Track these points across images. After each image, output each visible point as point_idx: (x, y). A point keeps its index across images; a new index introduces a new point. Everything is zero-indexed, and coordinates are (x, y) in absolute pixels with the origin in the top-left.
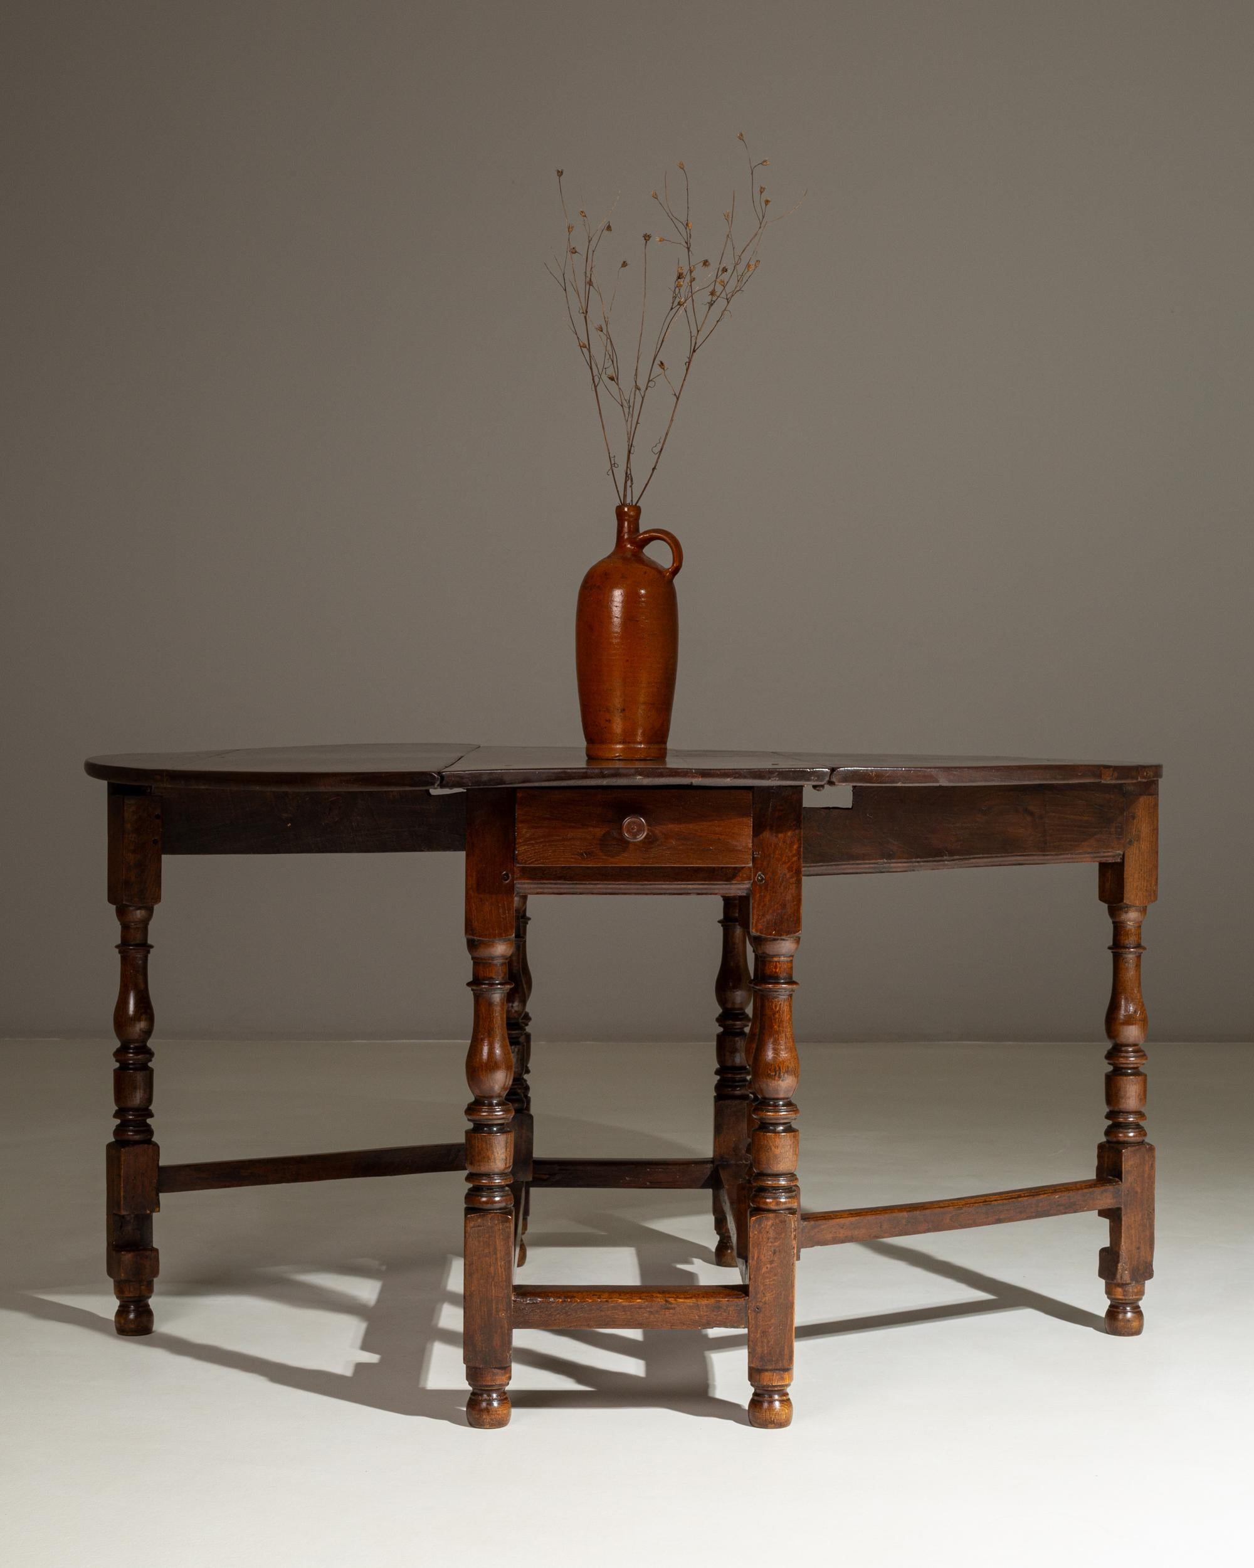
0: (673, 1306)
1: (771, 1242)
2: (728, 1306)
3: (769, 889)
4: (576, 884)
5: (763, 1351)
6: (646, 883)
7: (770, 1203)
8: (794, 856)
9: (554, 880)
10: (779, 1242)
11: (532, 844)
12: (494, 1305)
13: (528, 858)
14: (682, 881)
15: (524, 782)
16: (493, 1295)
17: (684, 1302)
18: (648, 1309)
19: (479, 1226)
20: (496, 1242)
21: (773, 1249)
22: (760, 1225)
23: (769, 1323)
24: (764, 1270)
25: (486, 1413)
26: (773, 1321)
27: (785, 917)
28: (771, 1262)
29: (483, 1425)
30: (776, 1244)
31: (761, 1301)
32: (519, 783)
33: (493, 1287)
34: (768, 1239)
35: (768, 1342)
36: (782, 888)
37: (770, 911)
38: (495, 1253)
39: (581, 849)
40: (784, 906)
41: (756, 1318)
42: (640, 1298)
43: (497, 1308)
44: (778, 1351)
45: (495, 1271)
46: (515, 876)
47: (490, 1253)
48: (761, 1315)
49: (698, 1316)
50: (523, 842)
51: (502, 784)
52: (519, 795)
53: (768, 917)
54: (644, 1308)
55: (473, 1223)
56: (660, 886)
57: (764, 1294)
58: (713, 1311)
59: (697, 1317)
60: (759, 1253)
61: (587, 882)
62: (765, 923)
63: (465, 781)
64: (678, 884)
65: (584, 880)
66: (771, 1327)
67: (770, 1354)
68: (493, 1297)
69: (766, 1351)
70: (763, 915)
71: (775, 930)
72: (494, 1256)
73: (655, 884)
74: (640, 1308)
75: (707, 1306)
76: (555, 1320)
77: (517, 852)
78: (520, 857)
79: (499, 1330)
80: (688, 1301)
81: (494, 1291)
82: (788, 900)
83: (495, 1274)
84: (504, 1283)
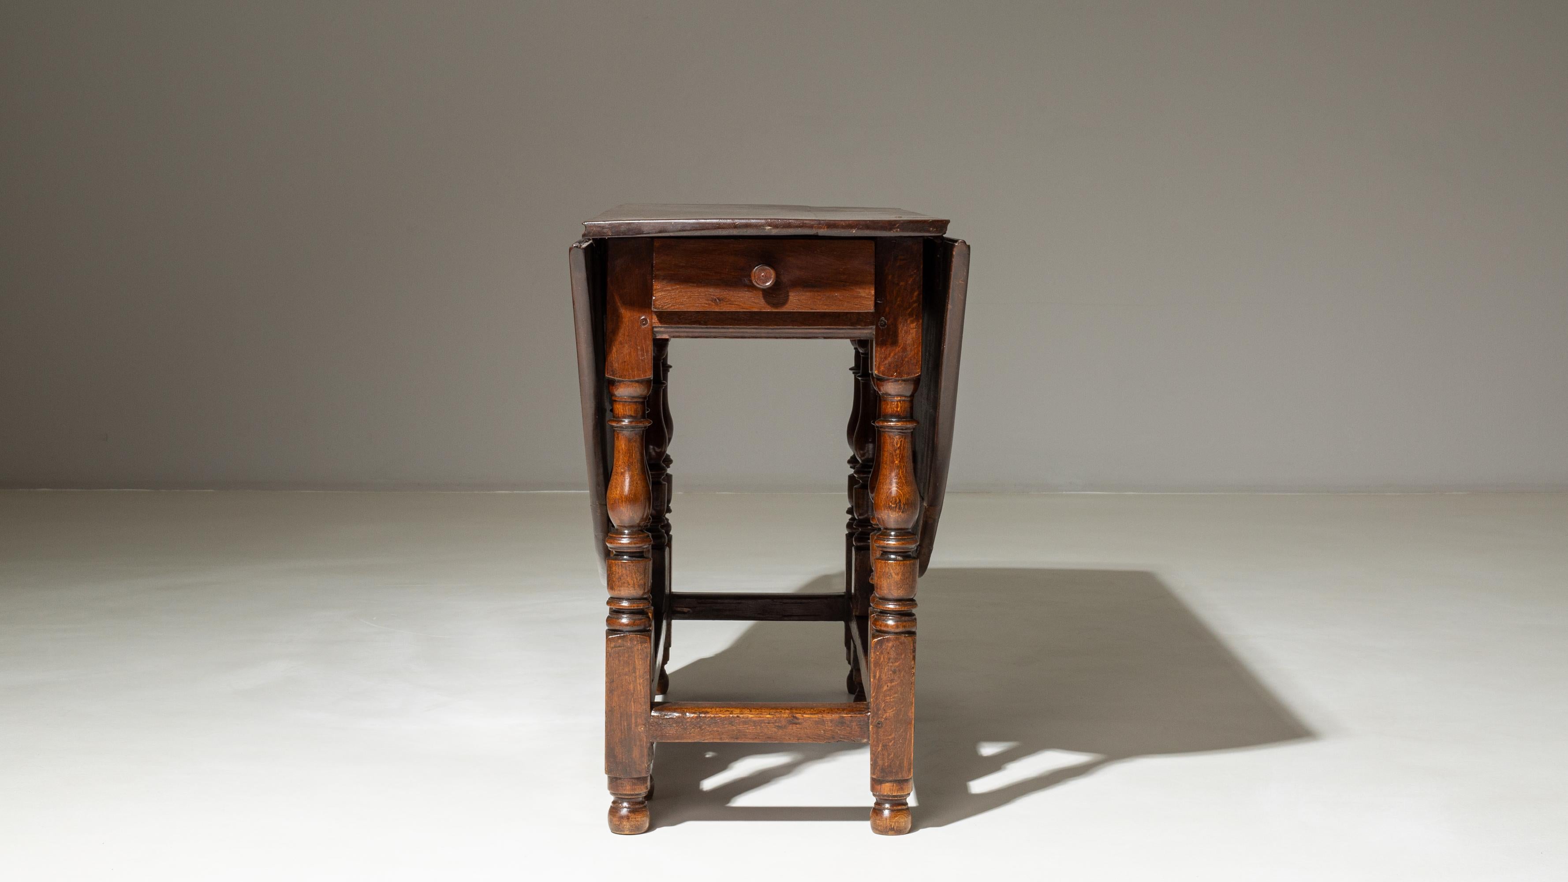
0: (800, 721)
1: (892, 663)
2: (851, 721)
3: (891, 333)
4: (710, 328)
5: (884, 764)
6: (776, 327)
7: (892, 626)
8: (914, 302)
9: (689, 324)
10: (899, 663)
11: (668, 290)
12: (633, 721)
13: (665, 303)
14: (809, 326)
15: (660, 232)
16: (633, 710)
17: (809, 718)
18: (777, 724)
19: (619, 647)
20: (635, 662)
21: (893, 669)
22: (881, 646)
23: (890, 737)
24: (885, 688)
25: (627, 820)
26: (893, 735)
27: (906, 359)
28: (892, 681)
29: (624, 831)
30: (897, 664)
31: (882, 717)
32: (657, 233)
33: (633, 704)
34: (889, 659)
35: (889, 755)
36: (903, 332)
37: (892, 354)
38: (635, 672)
39: (713, 295)
40: (904, 349)
41: (877, 733)
42: (769, 714)
43: (636, 722)
44: (898, 763)
45: (634, 688)
46: (653, 321)
47: (629, 671)
48: (881, 731)
49: (824, 731)
50: (660, 288)
51: (640, 234)
52: (657, 244)
53: (889, 359)
54: (773, 723)
55: (614, 644)
56: (787, 331)
57: (884, 710)
58: (837, 726)
59: (822, 731)
60: (881, 672)
61: (720, 327)
62: (887, 365)
63: (605, 230)
64: (806, 329)
65: (718, 325)
66: (891, 741)
67: (891, 766)
68: (632, 712)
69: (886, 764)
70: (885, 358)
71: (896, 372)
72: (634, 674)
73: (784, 329)
74: (769, 723)
75: (831, 721)
76: (690, 733)
77: (654, 298)
78: (657, 302)
79: (638, 743)
80: (812, 716)
81: (633, 708)
82: (909, 344)
83: (634, 690)
84: (643, 699)
